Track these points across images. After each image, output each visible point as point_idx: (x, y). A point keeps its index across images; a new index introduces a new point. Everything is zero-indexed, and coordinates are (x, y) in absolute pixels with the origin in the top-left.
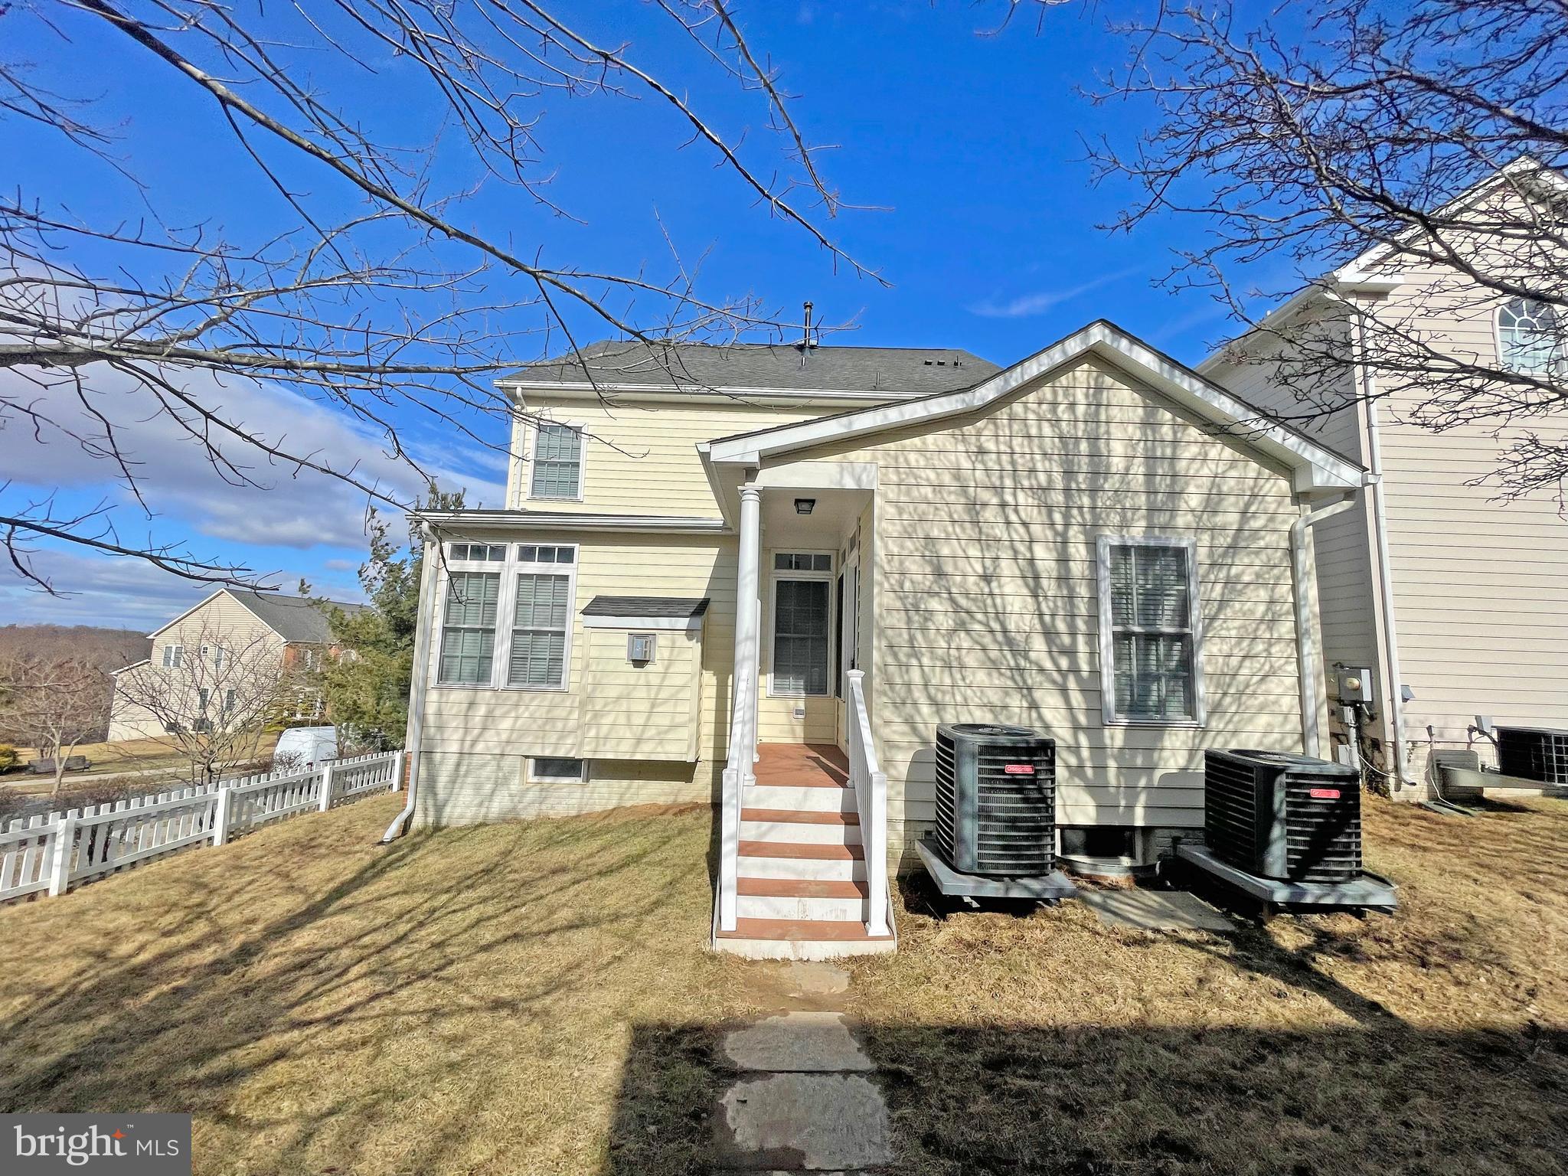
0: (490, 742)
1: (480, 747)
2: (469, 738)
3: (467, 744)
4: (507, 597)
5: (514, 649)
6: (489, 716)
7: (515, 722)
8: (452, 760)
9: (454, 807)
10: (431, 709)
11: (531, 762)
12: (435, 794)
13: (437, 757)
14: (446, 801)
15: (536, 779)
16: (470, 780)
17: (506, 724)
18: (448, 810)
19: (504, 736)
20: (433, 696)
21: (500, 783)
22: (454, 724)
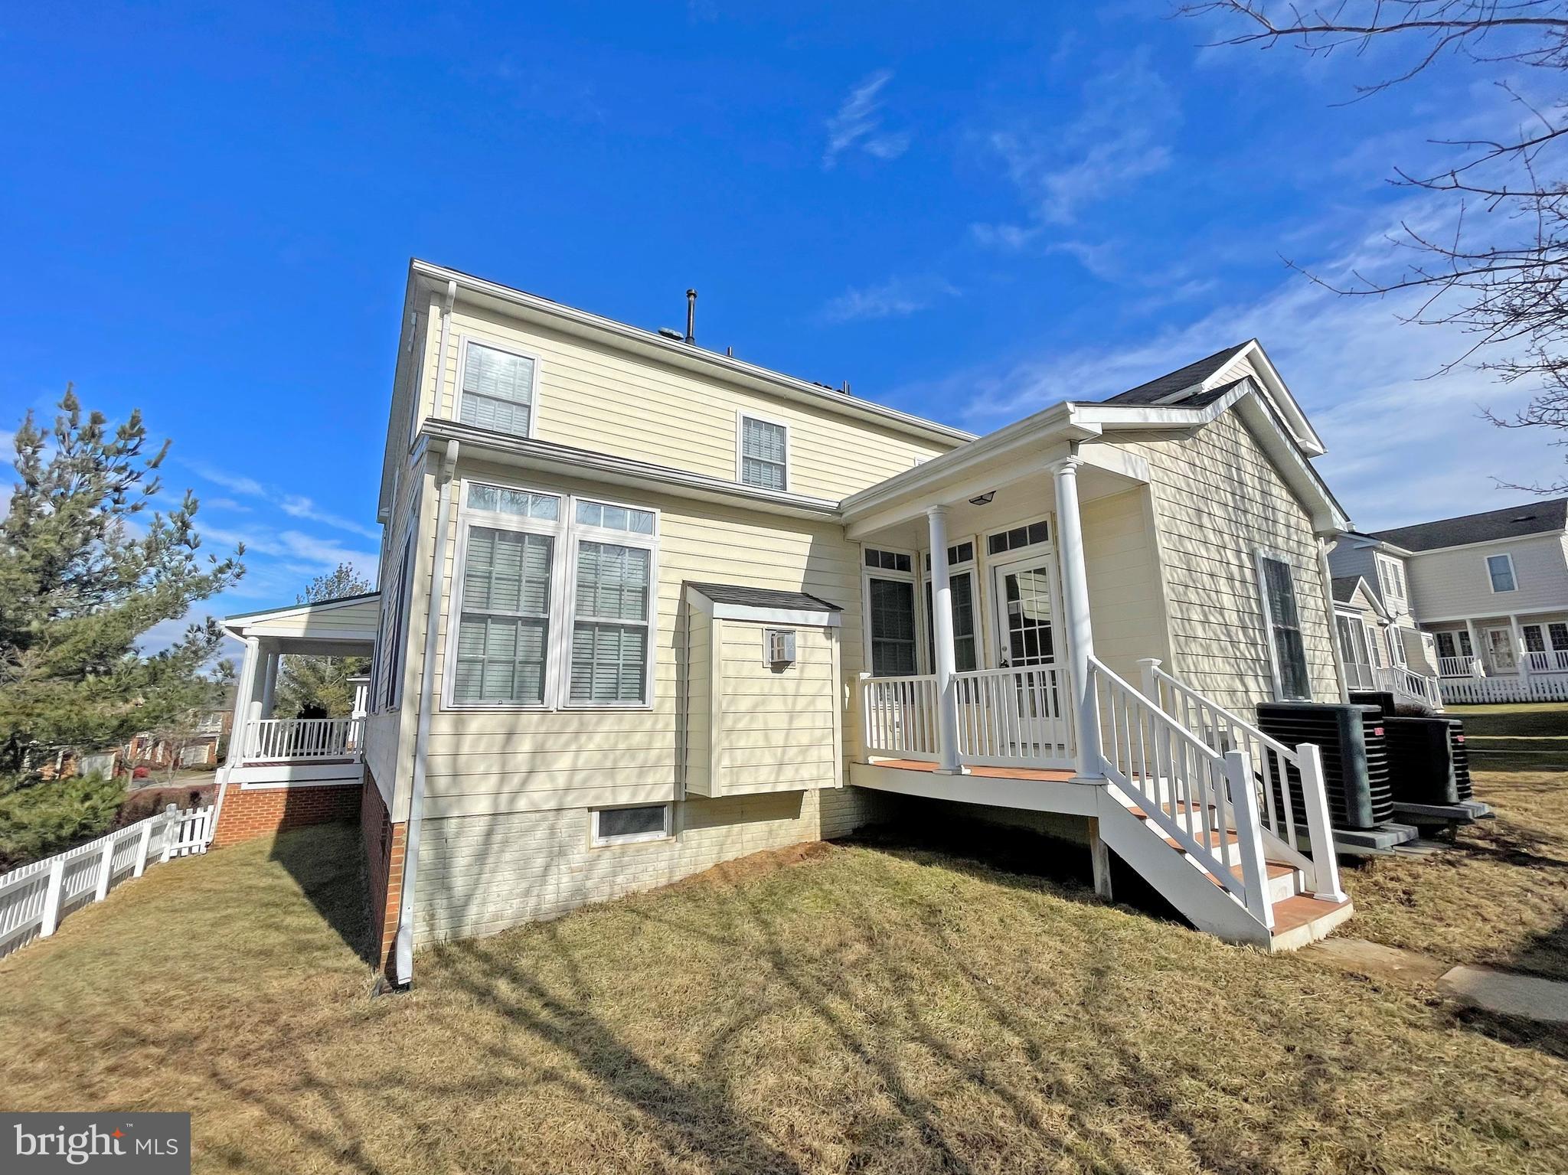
0: (540, 792)
1: (522, 804)
2: (506, 789)
3: (504, 799)
4: (564, 572)
5: (577, 650)
6: (538, 752)
7: (576, 758)
8: (479, 827)
9: (484, 903)
10: (440, 748)
11: (596, 815)
12: (449, 889)
13: (451, 827)
14: (468, 898)
15: (602, 841)
16: (507, 856)
17: (565, 762)
18: (472, 912)
19: (561, 781)
20: (444, 725)
21: (557, 852)
22: (481, 769)
